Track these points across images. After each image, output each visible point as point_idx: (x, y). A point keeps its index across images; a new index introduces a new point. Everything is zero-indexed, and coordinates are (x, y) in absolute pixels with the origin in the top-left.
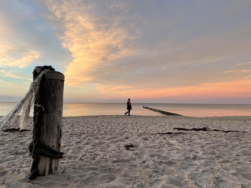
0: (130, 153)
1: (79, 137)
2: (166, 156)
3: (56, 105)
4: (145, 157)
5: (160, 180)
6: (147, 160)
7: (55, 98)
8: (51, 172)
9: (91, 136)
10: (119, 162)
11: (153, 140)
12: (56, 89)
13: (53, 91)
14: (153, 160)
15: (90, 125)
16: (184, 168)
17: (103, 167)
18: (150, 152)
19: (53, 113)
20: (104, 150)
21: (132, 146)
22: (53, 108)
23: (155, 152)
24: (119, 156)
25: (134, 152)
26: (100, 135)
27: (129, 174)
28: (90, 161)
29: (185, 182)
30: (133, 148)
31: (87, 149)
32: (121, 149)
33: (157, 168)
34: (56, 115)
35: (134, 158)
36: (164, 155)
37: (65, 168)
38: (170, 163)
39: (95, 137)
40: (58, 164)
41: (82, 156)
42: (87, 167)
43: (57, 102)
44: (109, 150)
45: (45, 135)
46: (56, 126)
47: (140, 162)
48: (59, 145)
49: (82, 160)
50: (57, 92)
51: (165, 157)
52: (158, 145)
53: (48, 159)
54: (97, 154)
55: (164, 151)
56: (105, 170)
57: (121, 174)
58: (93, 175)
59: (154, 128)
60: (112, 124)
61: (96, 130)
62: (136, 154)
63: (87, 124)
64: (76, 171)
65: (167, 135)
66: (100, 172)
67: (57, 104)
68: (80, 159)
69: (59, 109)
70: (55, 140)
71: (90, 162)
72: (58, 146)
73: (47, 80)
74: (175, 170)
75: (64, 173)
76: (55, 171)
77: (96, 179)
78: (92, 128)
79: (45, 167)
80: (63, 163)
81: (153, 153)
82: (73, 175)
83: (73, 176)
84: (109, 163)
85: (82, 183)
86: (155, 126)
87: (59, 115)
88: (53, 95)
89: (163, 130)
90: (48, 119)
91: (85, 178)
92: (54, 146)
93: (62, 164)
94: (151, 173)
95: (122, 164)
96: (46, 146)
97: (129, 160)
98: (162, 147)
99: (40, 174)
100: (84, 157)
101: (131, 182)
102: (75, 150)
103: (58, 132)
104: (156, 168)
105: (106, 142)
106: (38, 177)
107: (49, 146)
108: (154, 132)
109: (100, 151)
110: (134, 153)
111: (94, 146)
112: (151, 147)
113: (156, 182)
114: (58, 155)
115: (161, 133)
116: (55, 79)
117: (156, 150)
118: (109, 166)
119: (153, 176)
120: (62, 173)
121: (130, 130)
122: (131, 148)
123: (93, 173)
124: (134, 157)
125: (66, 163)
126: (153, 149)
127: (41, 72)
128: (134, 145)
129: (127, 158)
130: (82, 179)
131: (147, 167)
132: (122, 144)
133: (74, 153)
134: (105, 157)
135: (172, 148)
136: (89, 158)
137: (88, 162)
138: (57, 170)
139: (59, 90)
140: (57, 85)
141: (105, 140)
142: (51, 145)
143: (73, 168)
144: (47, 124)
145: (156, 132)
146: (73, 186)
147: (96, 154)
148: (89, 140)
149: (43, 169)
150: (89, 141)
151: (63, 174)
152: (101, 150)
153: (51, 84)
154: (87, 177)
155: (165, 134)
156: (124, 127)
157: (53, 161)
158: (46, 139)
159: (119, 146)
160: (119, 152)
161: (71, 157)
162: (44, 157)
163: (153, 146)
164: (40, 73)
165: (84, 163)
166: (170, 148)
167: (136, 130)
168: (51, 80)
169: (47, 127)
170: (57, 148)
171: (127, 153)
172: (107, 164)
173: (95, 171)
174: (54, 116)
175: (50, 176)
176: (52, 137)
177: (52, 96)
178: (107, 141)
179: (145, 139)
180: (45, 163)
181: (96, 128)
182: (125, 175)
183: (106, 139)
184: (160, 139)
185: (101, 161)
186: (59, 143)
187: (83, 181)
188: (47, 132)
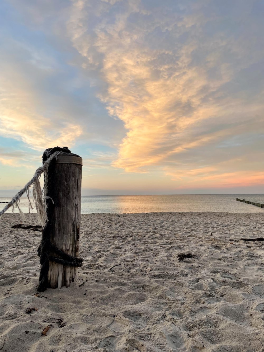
0: (182, 265)
1: (122, 240)
2: (237, 273)
3: (69, 196)
4: (203, 273)
5: (209, 308)
6: (204, 277)
7: (68, 187)
8: (64, 283)
9: (139, 240)
10: (162, 277)
11: (228, 249)
12: (70, 176)
13: (66, 179)
14: (212, 279)
15: (145, 225)
16: (259, 294)
17: (137, 283)
18: (214, 266)
19: (66, 206)
20: (147, 259)
21: (189, 256)
22: (66, 201)
23: (223, 266)
24: (164, 269)
25: (188, 264)
26: (152, 238)
27: (167, 295)
28: (123, 273)
29: (250, 314)
30: (190, 259)
31: (125, 257)
32: (172, 259)
33: (215, 290)
34: (70, 209)
35: (185, 273)
36: (235, 271)
37: (87, 280)
38: (239, 285)
39: (144, 241)
40: (75, 274)
41: (114, 266)
42: (114, 281)
43: (72, 192)
44: (154, 260)
45: (57, 234)
46: (70, 224)
47: (192, 279)
48: (76, 249)
49: (113, 271)
50: (70, 180)
51: (235, 275)
52: (233, 257)
53: (61, 267)
54: (135, 264)
55: (238, 266)
56: (138, 287)
57: (156, 294)
58: (117, 292)
59: (241, 231)
60: (176, 225)
61: (150, 232)
62: (190, 268)
63: (142, 223)
64: (99, 286)
65: (256, 242)
66: (129, 290)
67: (71, 196)
68: (110, 270)
69: (74, 201)
70: (70, 242)
71: (122, 275)
72: (74, 250)
73: (58, 164)
74: (241, 296)
75: (83, 286)
76: (70, 282)
77: (119, 298)
78: (146, 229)
79: (57, 277)
80: (87, 273)
81: (217, 267)
82: (93, 290)
83: (91, 291)
84: (147, 278)
85: (100, 301)
86: (242, 228)
87: (74, 209)
88: (66, 183)
89: (254, 235)
90: (61, 215)
91: (106, 295)
92: (68, 250)
93: (86, 275)
94: (200, 296)
95: (165, 280)
96: (58, 249)
97: (176, 276)
98: (238, 260)
99: (52, 285)
100: (116, 267)
101: (165, 307)
102: (109, 258)
103: (74, 231)
104: (212, 289)
105: (155, 249)
106: (48, 289)
107: (62, 250)
108: (237, 237)
109: (141, 261)
110: (188, 266)
111: (136, 253)
112: (219, 259)
113: (203, 311)
114: (73, 262)
115: (249, 238)
116: (68, 163)
117: (225, 264)
118: (144, 282)
119: (202, 302)
120: (80, 286)
121: (201, 233)
122: (186, 259)
123: (118, 289)
124: (186, 271)
125: (91, 273)
126: (221, 262)
127: (51, 155)
128: (193, 254)
129: (175, 273)
130: (101, 296)
131: (200, 287)
132: (177, 252)
133: (106, 261)
134: (144, 269)
135: (253, 262)
136: (122, 269)
137: (119, 274)
138: (73, 281)
139: (73, 177)
140: (71, 171)
141: (154, 246)
142: (64, 248)
143: (97, 281)
144: (59, 221)
145: (241, 237)
146: (85, 304)
147: (133, 265)
148: (133, 244)
149: (54, 278)
150: (133, 246)
151: (81, 288)
152: (143, 260)
153: (63, 170)
154: (109, 293)
155: (254, 240)
156: (192, 228)
157: (67, 270)
158: (58, 240)
159: (170, 255)
160: (166, 263)
161: (100, 266)
162: (56, 263)
163: (223, 257)
164: (49, 156)
165: (112, 275)
166: (250, 262)
167: (210, 234)
168: (63, 165)
169: (59, 225)
170: (74, 253)
171: (178, 266)
172: (143, 279)
173: (122, 287)
174: (67, 211)
175: (64, 289)
176: (65, 238)
177: (64, 185)
178: (157, 248)
179: (217, 246)
180: (58, 272)
181: (151, 229)
182: (161, 297)
183: (158, 244)
184: (241, 247)
185: (137, 274)
186: (75, 246)
187: (102, 299)
188: (59, 230)
